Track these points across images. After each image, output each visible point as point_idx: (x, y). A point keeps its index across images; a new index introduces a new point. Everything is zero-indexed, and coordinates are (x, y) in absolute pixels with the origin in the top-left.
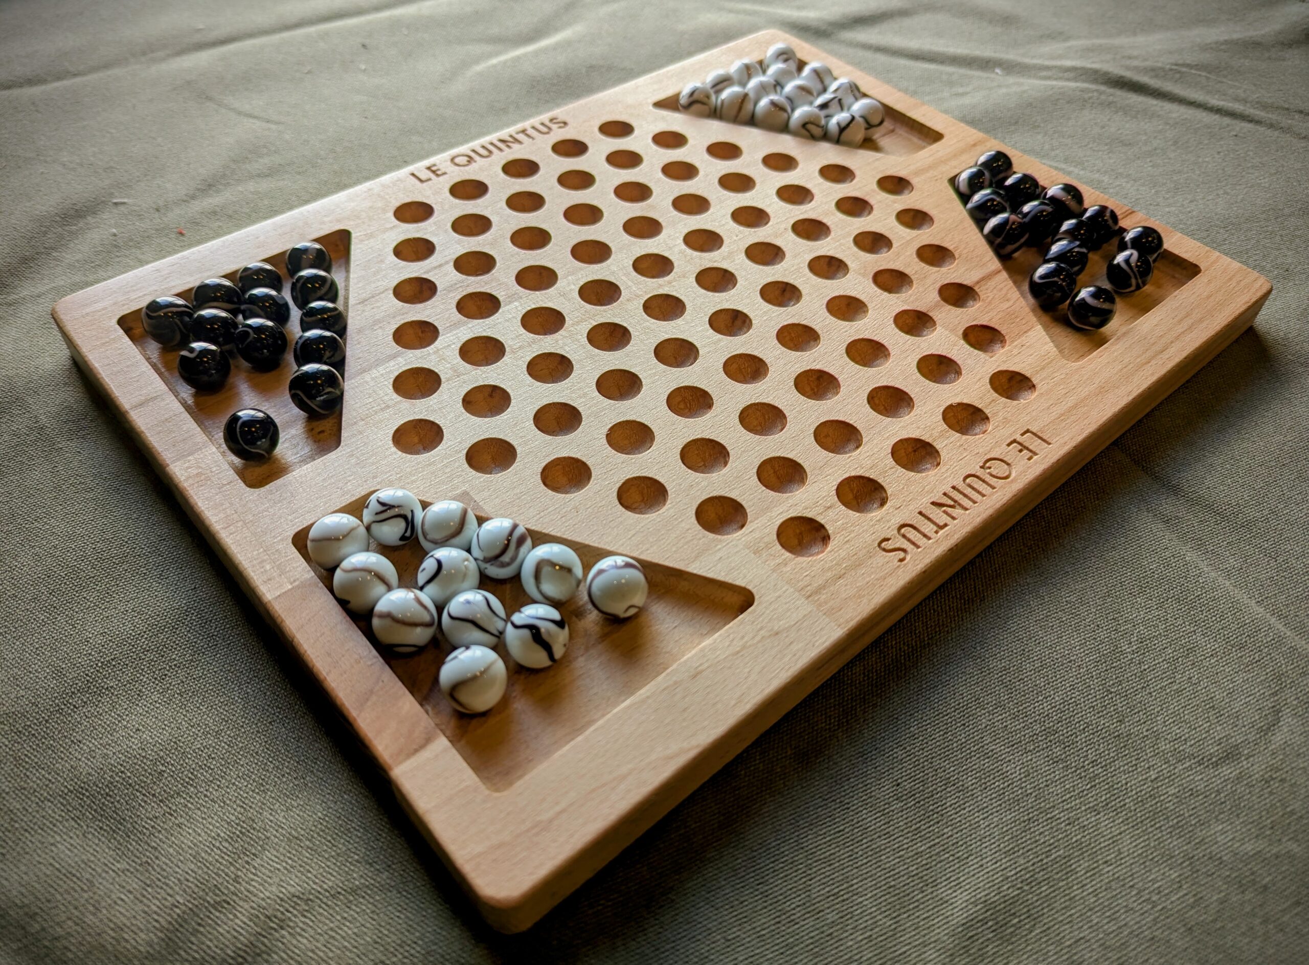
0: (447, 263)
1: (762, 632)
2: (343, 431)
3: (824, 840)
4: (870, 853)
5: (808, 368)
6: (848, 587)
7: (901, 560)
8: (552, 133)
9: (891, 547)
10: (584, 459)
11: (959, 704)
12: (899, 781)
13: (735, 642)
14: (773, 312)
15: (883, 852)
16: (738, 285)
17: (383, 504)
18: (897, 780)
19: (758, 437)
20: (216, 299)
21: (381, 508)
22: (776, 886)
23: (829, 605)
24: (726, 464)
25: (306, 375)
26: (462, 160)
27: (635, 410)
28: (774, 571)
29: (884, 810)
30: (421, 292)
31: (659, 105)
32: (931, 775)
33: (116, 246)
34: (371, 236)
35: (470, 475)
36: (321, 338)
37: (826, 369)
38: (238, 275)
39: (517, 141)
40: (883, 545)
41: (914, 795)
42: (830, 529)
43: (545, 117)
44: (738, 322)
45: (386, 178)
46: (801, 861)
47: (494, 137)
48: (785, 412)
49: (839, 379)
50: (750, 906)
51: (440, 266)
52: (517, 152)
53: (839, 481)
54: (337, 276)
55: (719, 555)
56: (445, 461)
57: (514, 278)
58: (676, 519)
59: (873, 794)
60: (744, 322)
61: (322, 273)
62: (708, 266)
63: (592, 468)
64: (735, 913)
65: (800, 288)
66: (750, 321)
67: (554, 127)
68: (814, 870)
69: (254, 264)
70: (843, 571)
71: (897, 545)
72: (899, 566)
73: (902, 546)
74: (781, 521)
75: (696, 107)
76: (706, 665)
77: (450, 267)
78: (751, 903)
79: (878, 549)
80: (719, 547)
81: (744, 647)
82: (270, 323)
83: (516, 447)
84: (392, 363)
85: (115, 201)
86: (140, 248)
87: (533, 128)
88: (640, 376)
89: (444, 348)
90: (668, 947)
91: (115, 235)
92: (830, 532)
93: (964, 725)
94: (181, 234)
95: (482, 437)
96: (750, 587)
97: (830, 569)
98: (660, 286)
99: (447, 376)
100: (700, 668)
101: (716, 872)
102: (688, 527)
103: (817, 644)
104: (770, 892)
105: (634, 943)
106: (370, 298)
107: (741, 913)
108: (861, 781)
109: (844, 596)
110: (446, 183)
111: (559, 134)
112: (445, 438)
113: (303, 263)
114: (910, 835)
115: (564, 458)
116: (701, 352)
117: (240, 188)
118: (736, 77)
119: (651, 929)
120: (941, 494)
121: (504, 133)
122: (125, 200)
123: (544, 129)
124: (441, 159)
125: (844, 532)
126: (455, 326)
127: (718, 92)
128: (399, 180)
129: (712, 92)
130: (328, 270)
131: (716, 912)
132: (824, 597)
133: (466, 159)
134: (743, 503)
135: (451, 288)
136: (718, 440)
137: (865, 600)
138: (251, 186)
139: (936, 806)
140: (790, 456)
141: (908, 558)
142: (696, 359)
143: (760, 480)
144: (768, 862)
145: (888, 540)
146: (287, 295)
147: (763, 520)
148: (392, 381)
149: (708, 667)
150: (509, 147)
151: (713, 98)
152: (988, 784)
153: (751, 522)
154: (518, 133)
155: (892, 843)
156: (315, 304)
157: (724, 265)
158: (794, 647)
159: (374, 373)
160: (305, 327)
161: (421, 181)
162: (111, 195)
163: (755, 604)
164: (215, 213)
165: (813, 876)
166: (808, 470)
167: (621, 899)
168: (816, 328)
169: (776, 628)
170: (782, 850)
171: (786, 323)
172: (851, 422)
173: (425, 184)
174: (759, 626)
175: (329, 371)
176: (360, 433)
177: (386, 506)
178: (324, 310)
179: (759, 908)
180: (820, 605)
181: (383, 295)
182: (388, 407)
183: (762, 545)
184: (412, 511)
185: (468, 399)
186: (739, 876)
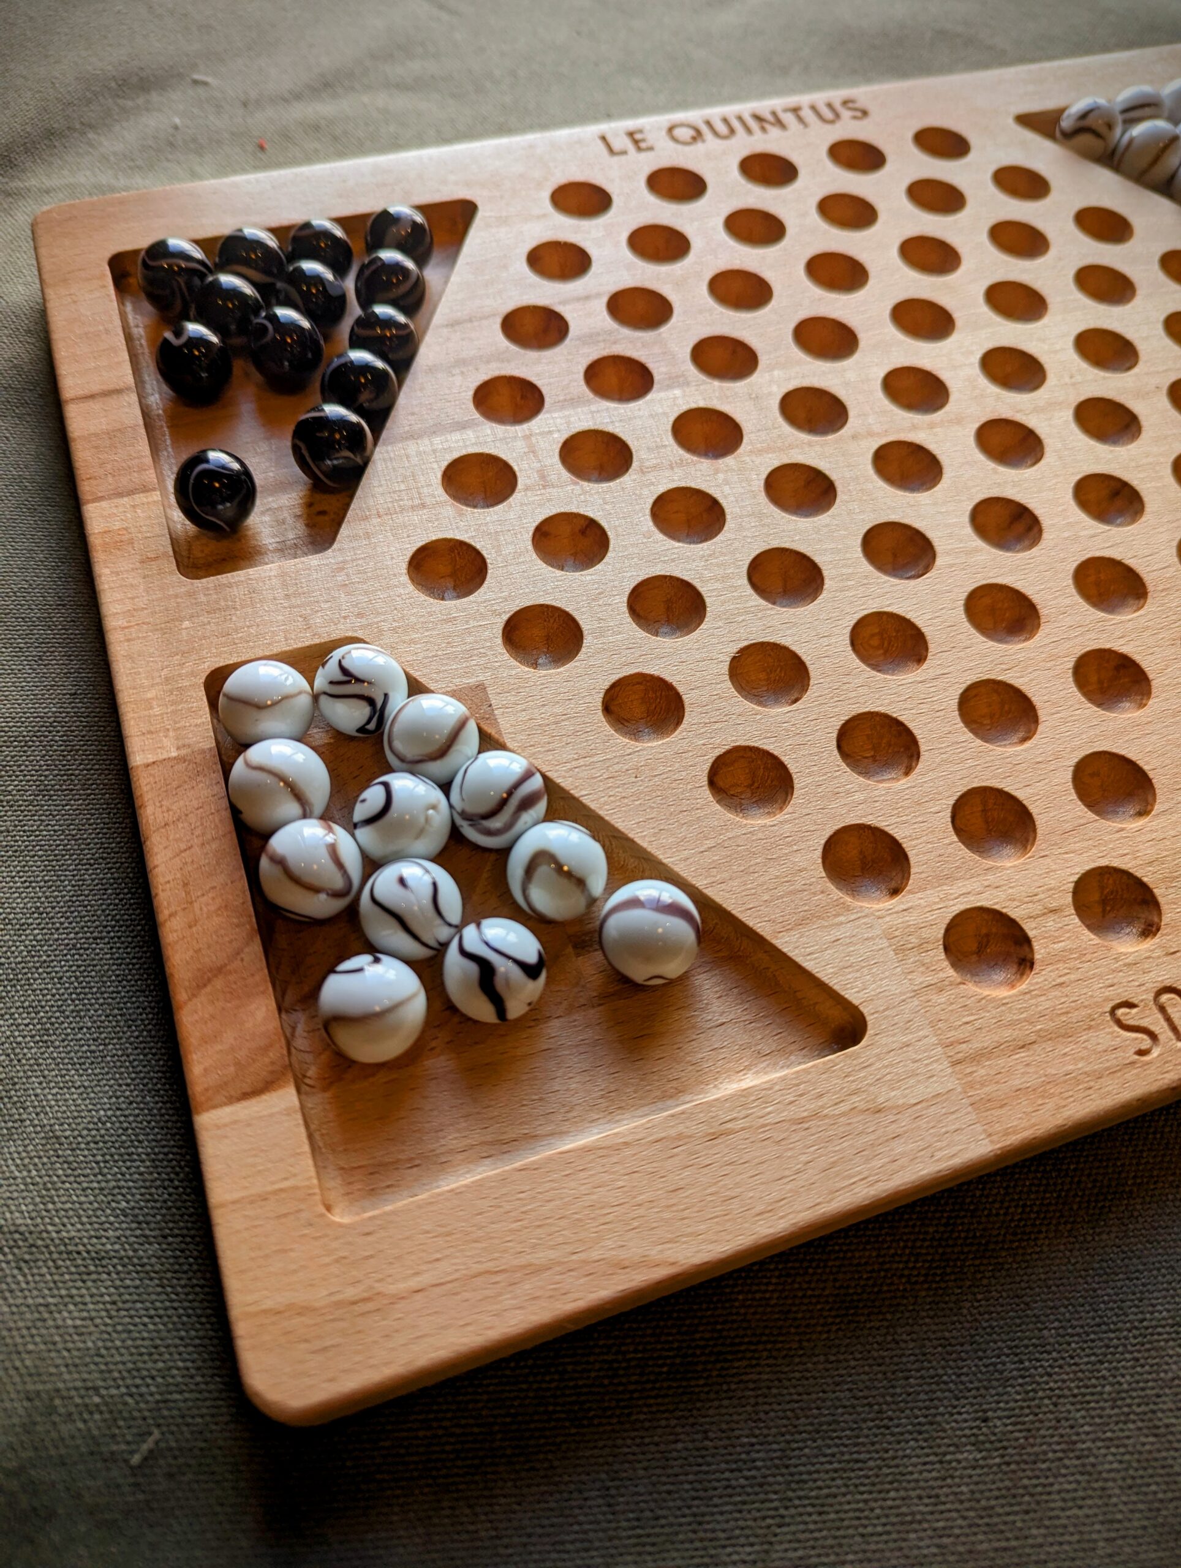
0: (598, 295)
1: (855, 1098)
2: (344, 526)
3: (828, 1467)
4: (894, 1519)
5: (1107, 646)
6: (1031, 1070)
7: (1141, 1053)
8: (838, 125)
9: (1131, 1022)
10: (681, 689)
11: (1142, 1321)
12: (990, 1414)
13: (803, 1100)
14: (1084, 528)
15: (915, 1526)
16: (1042, 462)
17: (344, 670)
18: (985, 1411)
19: (979, 742)
20: (247, 262)
21: (340, 677)
22: (722, 1513)
23: (986, 1089)
24: (907, 772)
25: (325, 422)
26: (684, 133)
27: (794, 630)
28: (916, 993)
29: (945, 1454)
30: (546, 331)
31: (1026, 120)
32: (1048, 1424)
33: (171, 144)
34: (503, 221)
35: (500, 658)
36: (366, 368)
37: (1137, 658)
38: (292, 233)
39: (779, 123)
40: (1120, 1012)
41: (1005, 1448)
42: (1040, 951)
43: (836, 95)
44: (1020, 527)
45: (562, 134)
46: (777, 1487)
47: (746, 108)
48: (1040, 713)
49: (1153, 683)
50: (667, 1530)
51: (587, 298)
52: (772, 142)
53: (1088, 868)
54: (432, 275)
55: (837, 933)
56: (472, 623)
57: (689, 350)
58: (790, 845)
59: (939, 1418)
60: (1029, 529)
61: (410, 264)
62: (1004, 416)
63: (687, 709)
64: (639, 1531)
65: (1146, 499)
66: (1040, 531)
67: (846, 114)
68: (793, 1511)
69: (321, 222)
70: (1033, 1038)
71: (1144, 1023)
72: (1133, 1063)
73: (1153, 1028)
74: (963, 907)
75: (1086, 139)
76: (740, 1124)
77: (600, 304)
78: (671, 1525)
79: (1108, 1017)
80: (842, 919)
81: (815, 1115)
82: (305, 324)
83: (585, 633)
84: (456, 436)
85: (196, 77)
86: (201, 156)
87: (813, 108)
88: (825, 573)
89: (542, 434)
90: (516, 1540)
91: (176, 128)
92: (1037, 956)
93: (1137, 1360)
94: (262, 148)
95: (541, 601)
96: (865, 1010)
97: (1012, 1024)
98: (914, 427)
99: (528, 482)
100: (729, 1125)
101: (635, 1449)
102: (803, 865)
103: (938, 1155)
104: (707, 1518)
105: (467, 1511)
106: (465, 321)
107: (649, 1536)
108: (926, 1388)
109: (1017, 1082)
110: (650, 163)
111: (849, 129)
112: (485, 585)
113: (389, 238)
114: (972, 1514)
115: (652, 676)
116: (939, 561)
117: (365, 99)
118: (1168, 103)
119: (503, 1501)
121: (765, 106)
122: (209, 79)
123: (829, 115)
124: (652, 124)
125: (1060, 965)
126: (573, 402)
127: (1130, 122)
128: (580, 142)
129: (1120, 118)
130: (421, 262)
131: (611, 1517)
132: (982, 1072)
133: (692, 133)
134: (911, 854)
135: (589, 338)
136: (911, 725)
137: (1051, 1104)
138: (382, 99)
139: (1035, 1481)
140: (1020, 794)
141: (1155, 1052)
142: (927, 569)
143: (953, 822)
144: (723, 1466)
145: (1130, 1005)
146: (349, 284)
147: (931, 896)
148: (445, 464)
149: (743, 1129)
150: (763, 129)
151: (1118, 131)
152: (1139, 1481)
153: (911, 892)
154: (786, 110)
155: (937, 1516)
156: (382, 310)
157: (1032, 422)
158: (899, 1147)
159: (424, 444)
160: (356, 342)
161: (611, 151)
162: (194, 67)
163: (863, 1043)
164: (317, 128)
165: (787, 1520)
166: (1039, 831)
167: (476, 1430)
168: (1147, 578)
169: (881, 1100)
170: (754, 1455)
171: (1098, 554)
172: (1146, 768)
173: (616, 159)
174: (853, 1086)
175: (358, 425)
176: (368, 536)
177: (348, 675)
178: (389, 323)
179: (681, 1537)
180: (971, 1085)
181: (485, 323)
182: (423, 506)
183: (914, 940)
184: (386, 695)
185: (545, 528)
186: (670, 1471)
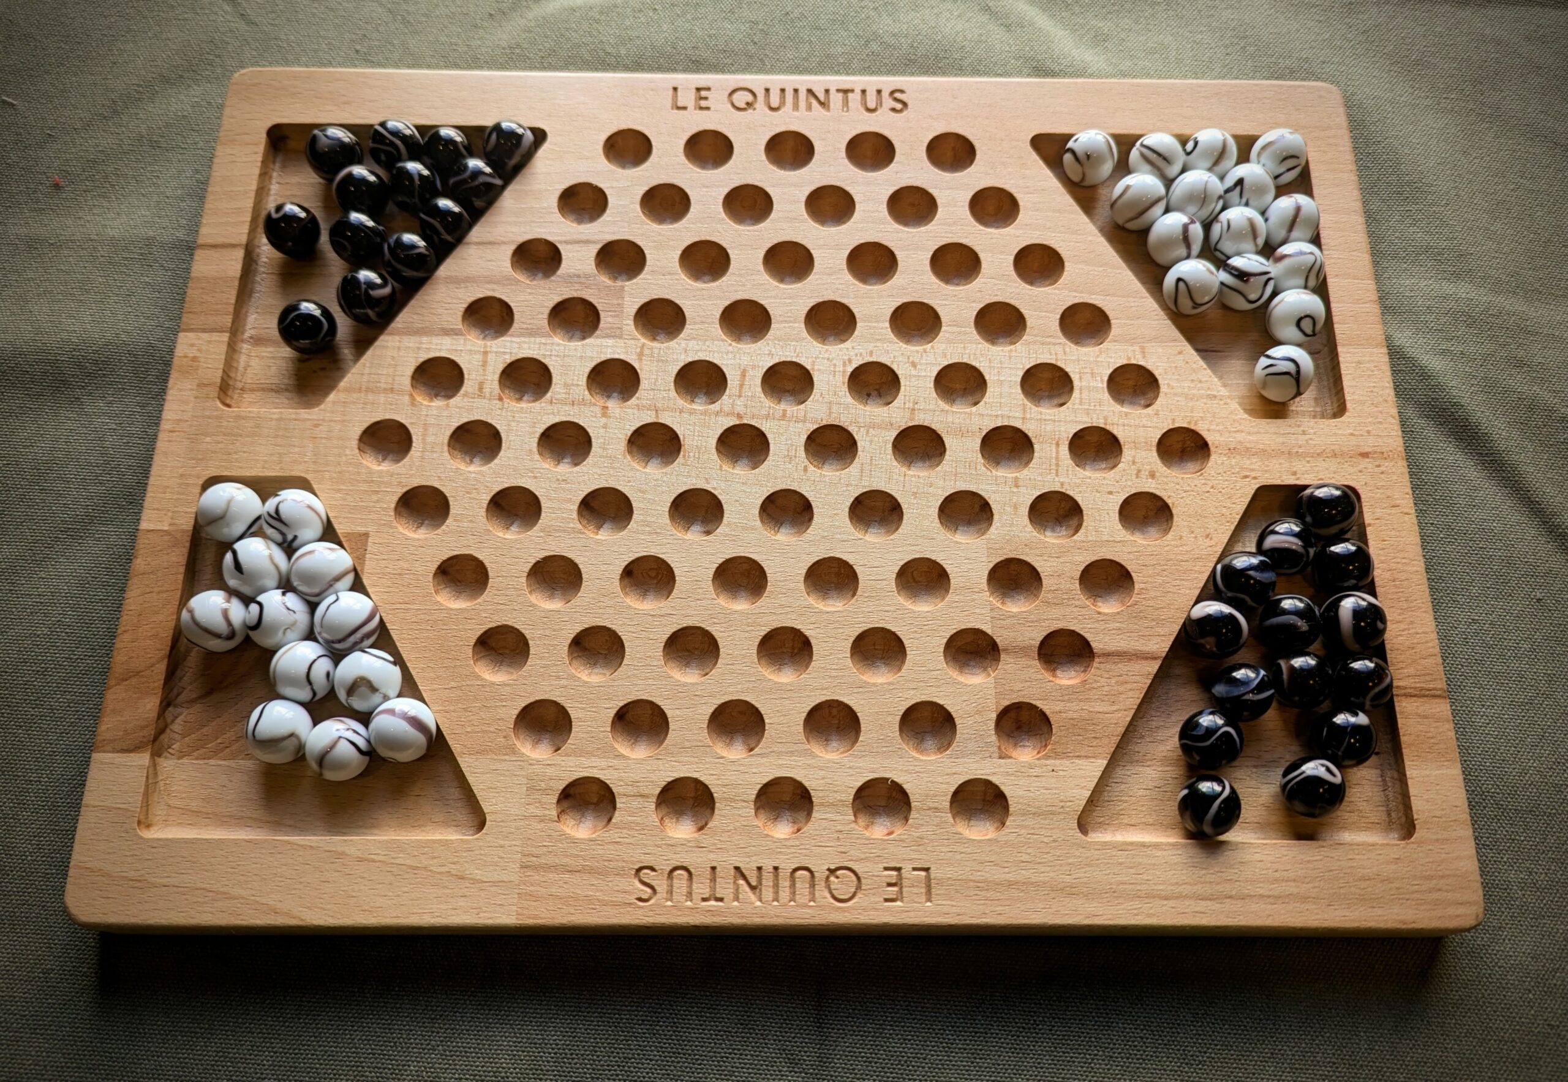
0: (594, 242)
1: (454, 867)
5: (799, 627)
6: (567, 886)
7: (641, 900)
8: (875, 115)
9: (647, 880)
10: (491, 574)
14: (842, 533)
19: (666, 669)
23: (533, 889)
26: (742, 98)
27: (588, 553)
28: (526, 818)
34: (560, 156)
39: (826, 103)
40: (644, 871)
42: (617, 818)
43: (892, 83)
47: (808, 81)
48: (721, 658)
49: (813, 663)
51: (587, 242)
52: (810, 123)
53: (683, 775)
55: (498, 766)
56: (382, 488)
57: (638, 306)
58: (502, 701)
60: (802, 521)
62: (842, 423)
63: (488, 588)
65: (905, 521)
66: (810, 523)
67: (888, 104)
70: (580, 869)
71: (654, 883)
72: (631, 904)
73: (658, 887)
74: (586, 775)
76: (381, 858)
77: (594, 250)
79: (634, 872)
80: (507, 757)
81: (425, 868)
83: (451, 515)
84: (437, 340)
87: (864, 93)
88: (634, 515)
89: (498, 352)
92: (613, 820)
95: (434, 484)
96: (489, 817)
97: (572, 856)
99: (469, 390)
100: (374, 857)
102: (503, 716)
106: (489, 243)
109: (555, 891)
110: (699, 123)
111: (882, 121)
112: (405, 459)
115: (477, 559)
116: (721, 529)
120: (754, 865)
121: (826, 81)
123: (873, 102)
124: (724, 83)
125: (625, 831)
126: (532, 332)
128: (656, 88)
132: (537, 878)
133: (749, 99)
134: (574, 731)
135: (571, 279)
136: (627, 644)
140: (670, 713)
141: (650, 902)
142: (706, 533)
143: (617, 715)
145: (653, 869)
147: (570, 761)
148: (420, 361)
149: (380, 861)
150: (808, 106)
153: (559, 754)
154: (839, 90)
157: (860, 433)
159: (414, 341)
161: (675, 104)
163: (479, 834)
166: (667, 742)
169: (469, 872)
171: (838, 555)
172: (767, 722)
173: (675, 113)
174: (457, 859)
176: (344, 404)
180: (525, 883)
181: (506, 247)
182: (392, 390)
183: (544, 785)
185: (464, 429)
